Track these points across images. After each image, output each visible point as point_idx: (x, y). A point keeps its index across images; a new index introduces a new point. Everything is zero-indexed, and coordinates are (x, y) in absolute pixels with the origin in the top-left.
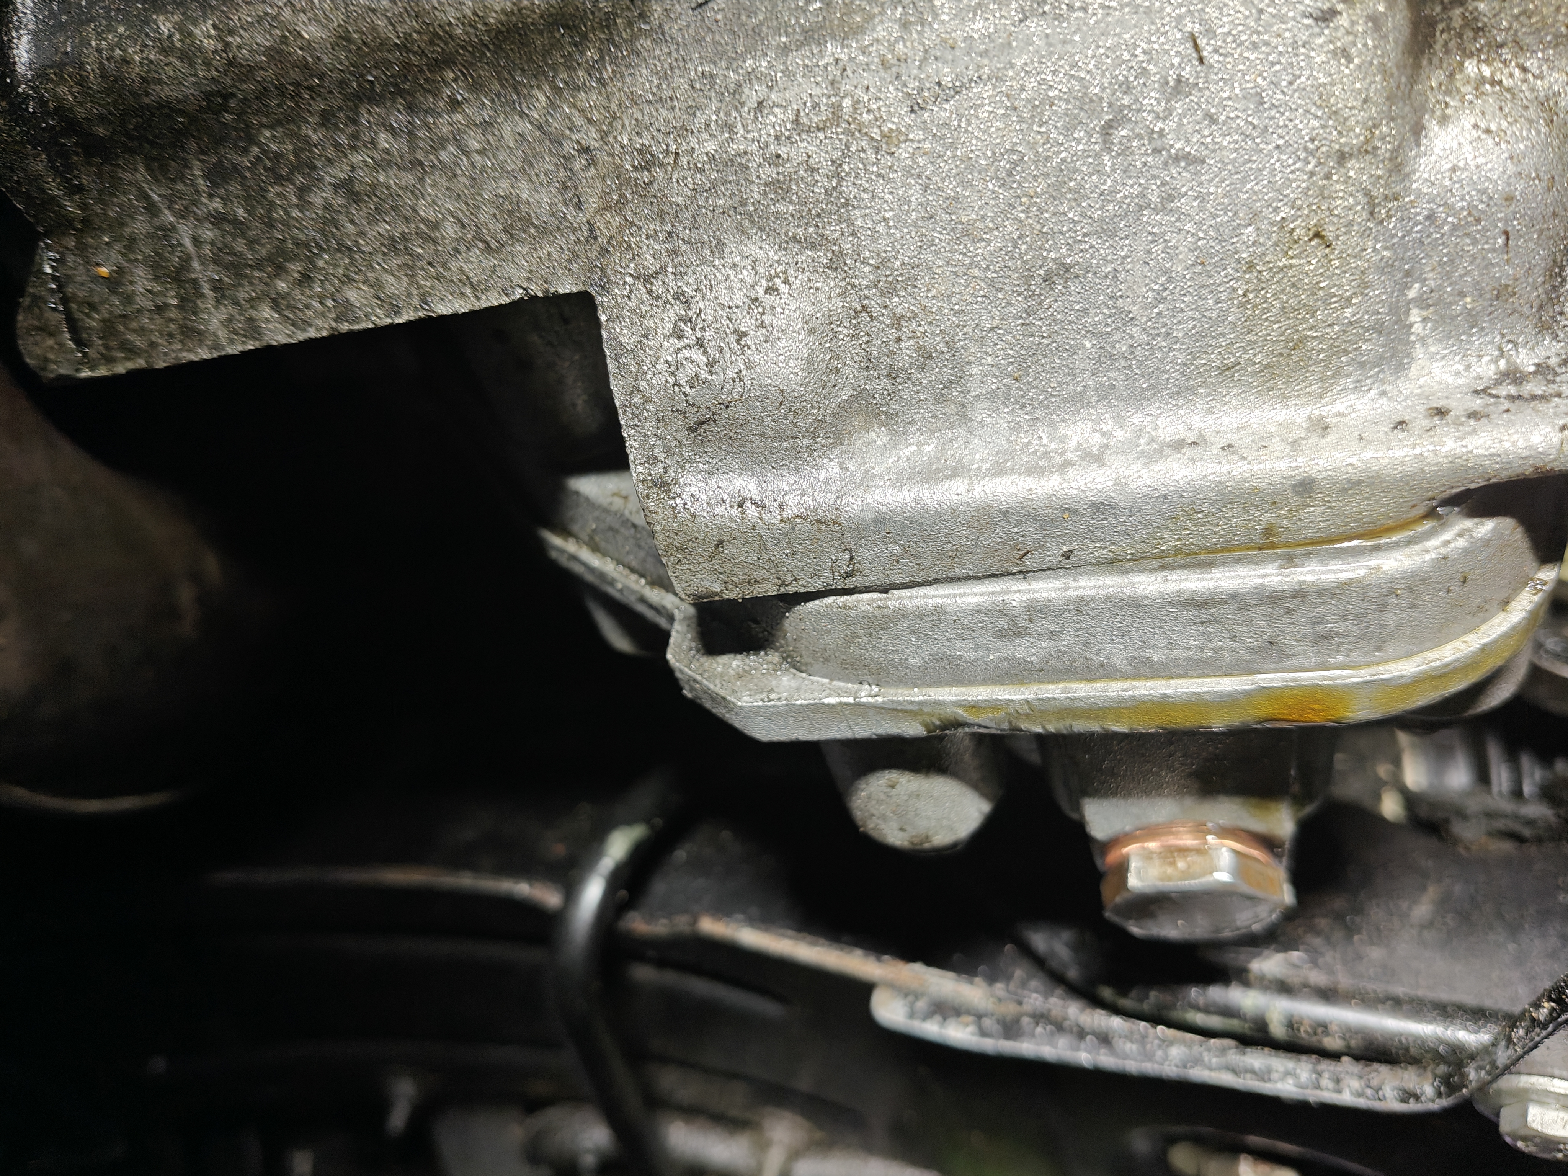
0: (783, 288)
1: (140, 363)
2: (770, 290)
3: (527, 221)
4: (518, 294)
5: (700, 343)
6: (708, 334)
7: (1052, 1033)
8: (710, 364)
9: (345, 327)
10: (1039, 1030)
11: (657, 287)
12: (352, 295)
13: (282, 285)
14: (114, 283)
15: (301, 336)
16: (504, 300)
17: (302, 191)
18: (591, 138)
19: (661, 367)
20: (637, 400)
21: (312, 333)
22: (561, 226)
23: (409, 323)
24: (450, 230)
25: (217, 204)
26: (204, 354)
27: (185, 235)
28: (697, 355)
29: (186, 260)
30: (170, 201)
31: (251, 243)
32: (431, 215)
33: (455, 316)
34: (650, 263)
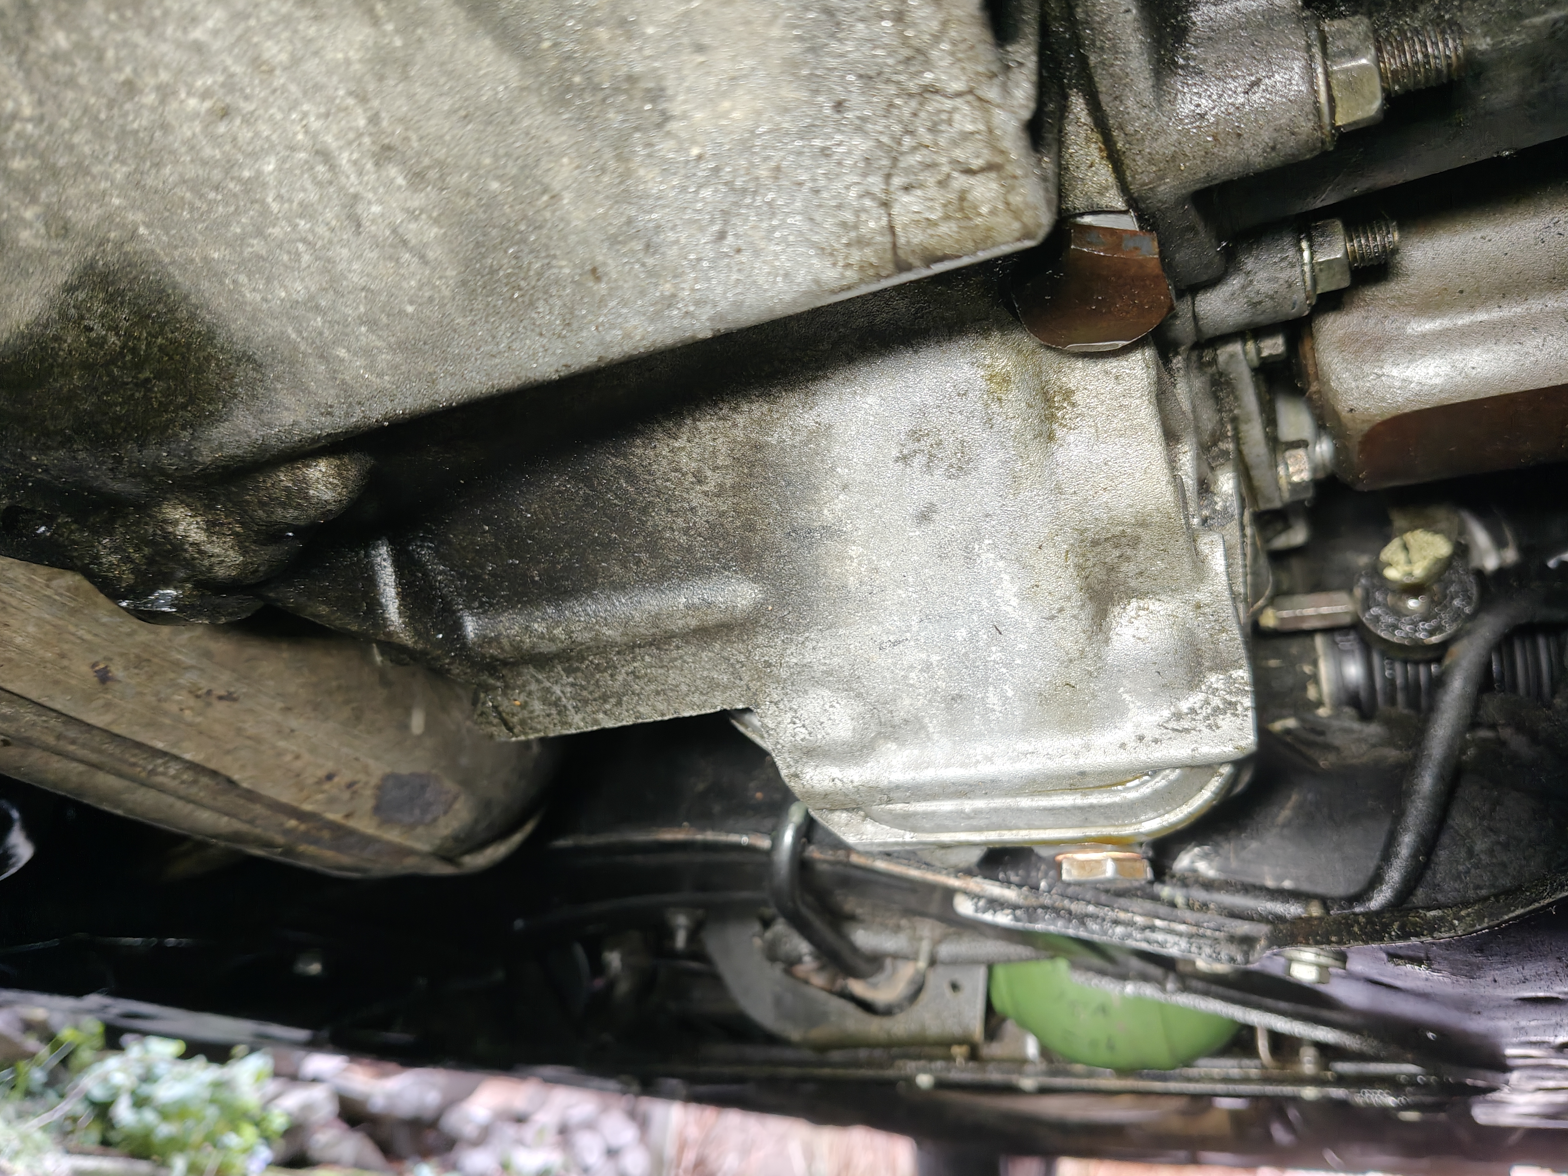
0: (837, 705)
1: (542, 734)
2: (832, 706)
3: (718, 685)
4: (718, 709)
5: (804, 726)
6: (807, 722)
7: (1054, 919)
8: (810, 734)
9: (640, 721)
10: (1047, 917)
11: (781, 706)
12: (641, 710)
13: (608, 707)
14: (524, 706)
15: (620, 724)
16: (712, 711)
17: (612, 676)
18: (742, 658)
19: (788, 734)
20: (779, 746)
21: (624, 723)
22: (734, 686)
23: (670, 720)
24: (684, 688)
25: (571, 680)
26: (573, 731)
27: (557, 689)
28: (803, 730)
29: (559, 699)
30: (548, 679)
31: (591, 693)
32: (674, 682)
33: (691, 717)
34: (776, 698)
